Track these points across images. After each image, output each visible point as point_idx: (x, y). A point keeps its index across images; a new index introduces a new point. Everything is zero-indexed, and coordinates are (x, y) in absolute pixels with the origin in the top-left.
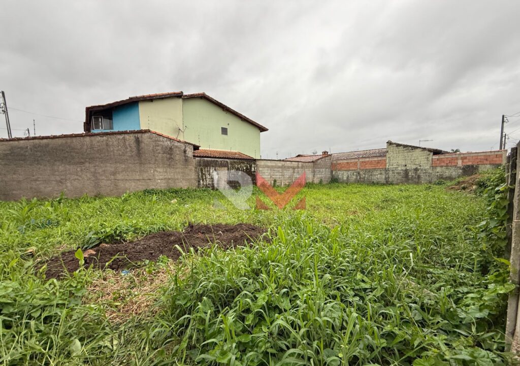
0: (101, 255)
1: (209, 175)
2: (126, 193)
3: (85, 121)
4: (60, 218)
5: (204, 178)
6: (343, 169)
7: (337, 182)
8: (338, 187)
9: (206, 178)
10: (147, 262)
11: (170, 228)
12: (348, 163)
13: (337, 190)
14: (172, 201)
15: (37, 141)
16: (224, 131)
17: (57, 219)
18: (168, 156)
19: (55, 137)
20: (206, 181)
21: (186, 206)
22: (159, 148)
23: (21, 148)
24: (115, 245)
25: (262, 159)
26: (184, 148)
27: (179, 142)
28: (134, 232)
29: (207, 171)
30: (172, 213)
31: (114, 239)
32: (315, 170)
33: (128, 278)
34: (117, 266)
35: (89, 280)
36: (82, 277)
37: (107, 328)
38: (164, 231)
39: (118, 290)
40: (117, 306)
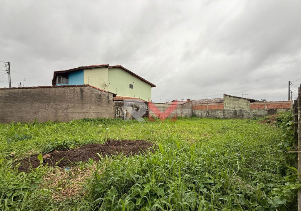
0: (53, 158)
1: (122, 111)
2: (72, 120)
3: (53, 79)
4: (32, 135)
5: (118, 112)
6: (199, 109)
7: (195, 117)
8: (196, 120)
9: (119, 113)
10: (81, 162)
11: (96, 141)
12: (201, 106)
13: (195, 122)
14: (99, 126)
15: (24, 90)
16: (131, 86)
17: (30, 135)
18: (98, 100)
19: (35, 88)
20: (120, 114)
21: (107, 129)
22: (94, 95)
23: (15, 93)
24: (63, 152)
25: (152, 102)
26: (107, 95)
27: (105, 92)
28: (75, 144)
29: (120, 109)
30: (98, 133)
31: (63, 148)
32: (183, 109)
33: (68, 173)
34: (62, 165)
35: (45, 173)
36: (41, 171)
37: (52, 205)
38: (93, 143)
39: (61, 180)
40: (59, 190)
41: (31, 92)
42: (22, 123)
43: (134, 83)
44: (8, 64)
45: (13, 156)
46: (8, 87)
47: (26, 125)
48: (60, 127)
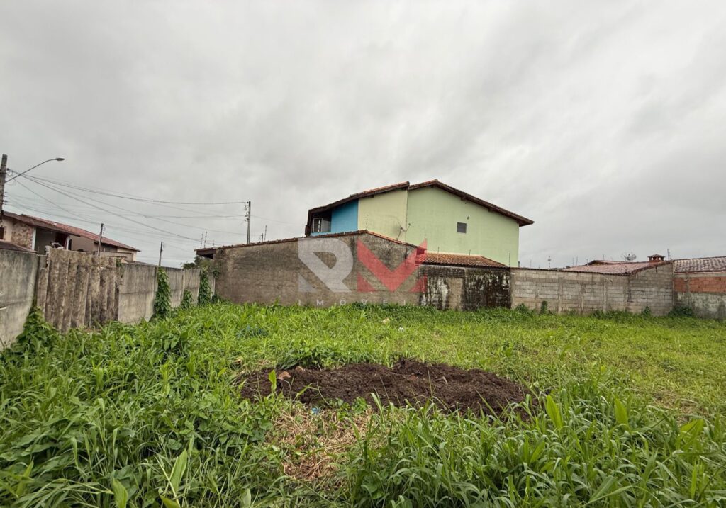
0: (295, 381)
1: (436, 288)
2: (333, 305)
3: (306, 224)
4: (269, 328)
5: (428, 292)
6: (704, 290)
7: (689, 315)
8: (692, 326)
9: (430, 293)
10: (341, 402)
11: (376, 358)
13: (692, 333)
14: (384, 321)
15: (265, 246)
16: (462, 228)
17: (266, 328)
18: (385, 262)
19: (279, 242)
20: (431, 296)
21: (401, 329)
22: (376, 252)
23: (253, 253)
24: (310, 371)
25: (522, 266)
26: (404, 251)
27: (400, 244)
28: (333, 358)
29: (433, 283)
30: (381, 338)
31: (311, 361)
32: (633, 289)
33: (316, 420)
34: (308, 399)
35: (277, 410)
36: (272, 406)
37: (282, 486)
38: (367, 361)
39: (303, 434)
40: (297, 457)
41: (273, 250)
42: (258, 306)
43: (468, 218)
44: (248, 204)
45: (239, 365)
46: (246, 243)
47: (263, 309)
48: (313, 317)
